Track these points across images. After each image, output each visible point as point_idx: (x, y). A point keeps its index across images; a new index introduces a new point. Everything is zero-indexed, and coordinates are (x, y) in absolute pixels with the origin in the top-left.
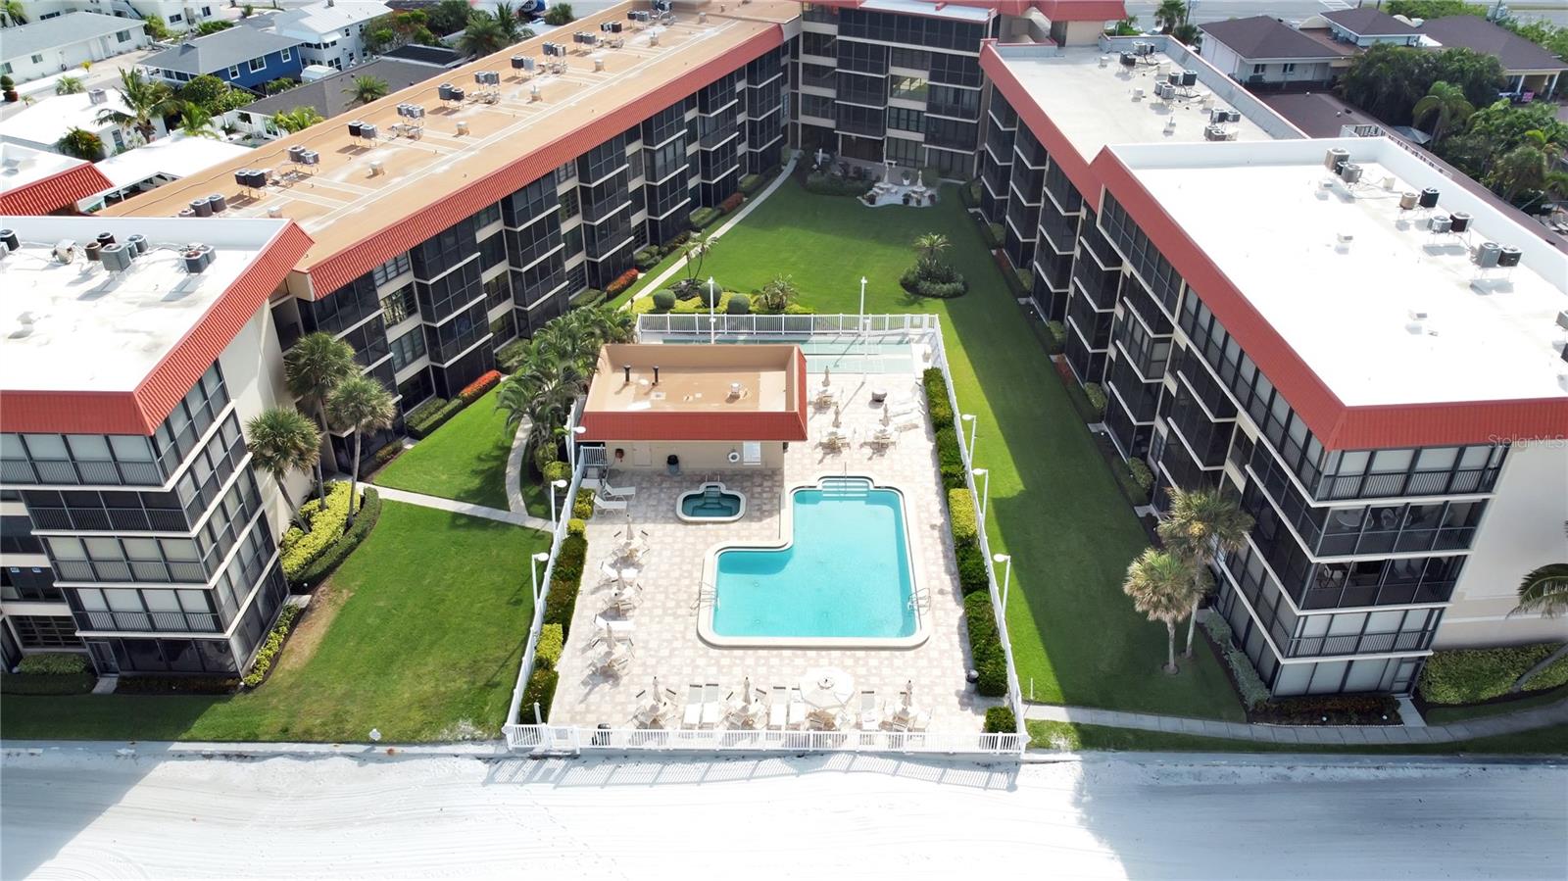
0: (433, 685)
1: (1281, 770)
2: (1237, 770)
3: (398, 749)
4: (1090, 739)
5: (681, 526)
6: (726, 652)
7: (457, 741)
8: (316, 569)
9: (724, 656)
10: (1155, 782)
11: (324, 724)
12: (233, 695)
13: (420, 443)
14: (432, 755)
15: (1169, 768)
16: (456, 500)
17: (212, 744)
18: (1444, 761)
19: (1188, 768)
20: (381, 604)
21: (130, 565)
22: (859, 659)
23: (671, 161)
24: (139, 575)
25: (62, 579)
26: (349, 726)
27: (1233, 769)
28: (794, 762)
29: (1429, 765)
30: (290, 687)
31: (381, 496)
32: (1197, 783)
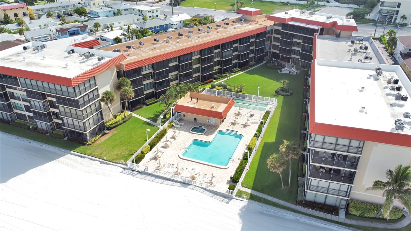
0: (121, 152)
1: (298, 218)
2: (286, 215)
3: (108, 162)
4: (252, 198)
5: (189, 133)
6: (182, 160)
7: (119, 164)
8: (112, 126)
9: (181, 160)
10: (263, 211)
11: (98, 154)
12: (85, 145)
13: (147, 107)
14: (114, 165)
15: (269, 209)
16: (147, 119)
17: (78, 153)
18: (345, 228)
19: (274, 211)
20: (121, 135)
21: (71, 114)
22: (210, 168)
23: (228, 55)
24: (73, 117)
25: (61, 115)
26: (102, 156)
27: (285, 214)
28: (182, 185)
29: (340, 228)
30: (96, 146)
31: (133, 115)
32: (274, 214)
